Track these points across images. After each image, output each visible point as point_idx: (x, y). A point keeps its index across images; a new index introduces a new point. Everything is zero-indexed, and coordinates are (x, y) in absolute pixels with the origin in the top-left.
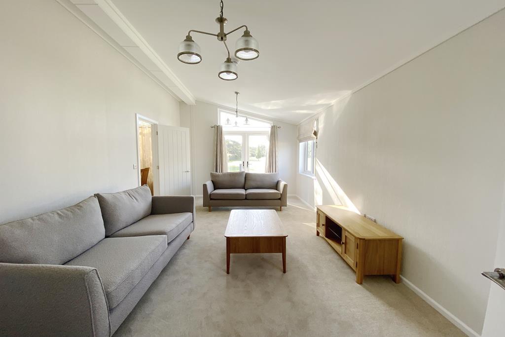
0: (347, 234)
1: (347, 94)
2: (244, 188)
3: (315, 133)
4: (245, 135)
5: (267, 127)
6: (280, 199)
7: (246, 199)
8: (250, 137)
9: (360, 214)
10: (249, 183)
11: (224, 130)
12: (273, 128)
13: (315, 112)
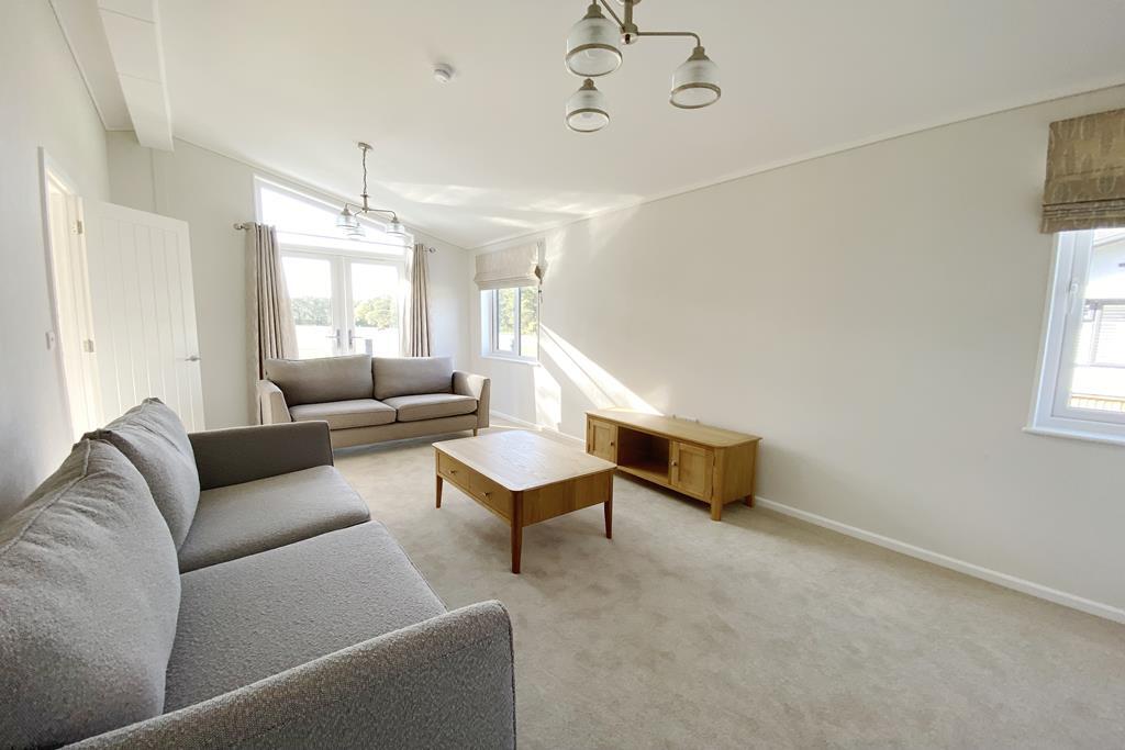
0: (683, 446)
1: (631, 202)
2: (373, 396)
3: (538, 272)
4: (340, 262)
5: (399, 247)
6: (474, 413)
7: (397, 421)
8: (356, 268)
9: (662, 415)
10: (385, 385)
11: (280, 239)
12: (418, 249)
13: (535, 227)
